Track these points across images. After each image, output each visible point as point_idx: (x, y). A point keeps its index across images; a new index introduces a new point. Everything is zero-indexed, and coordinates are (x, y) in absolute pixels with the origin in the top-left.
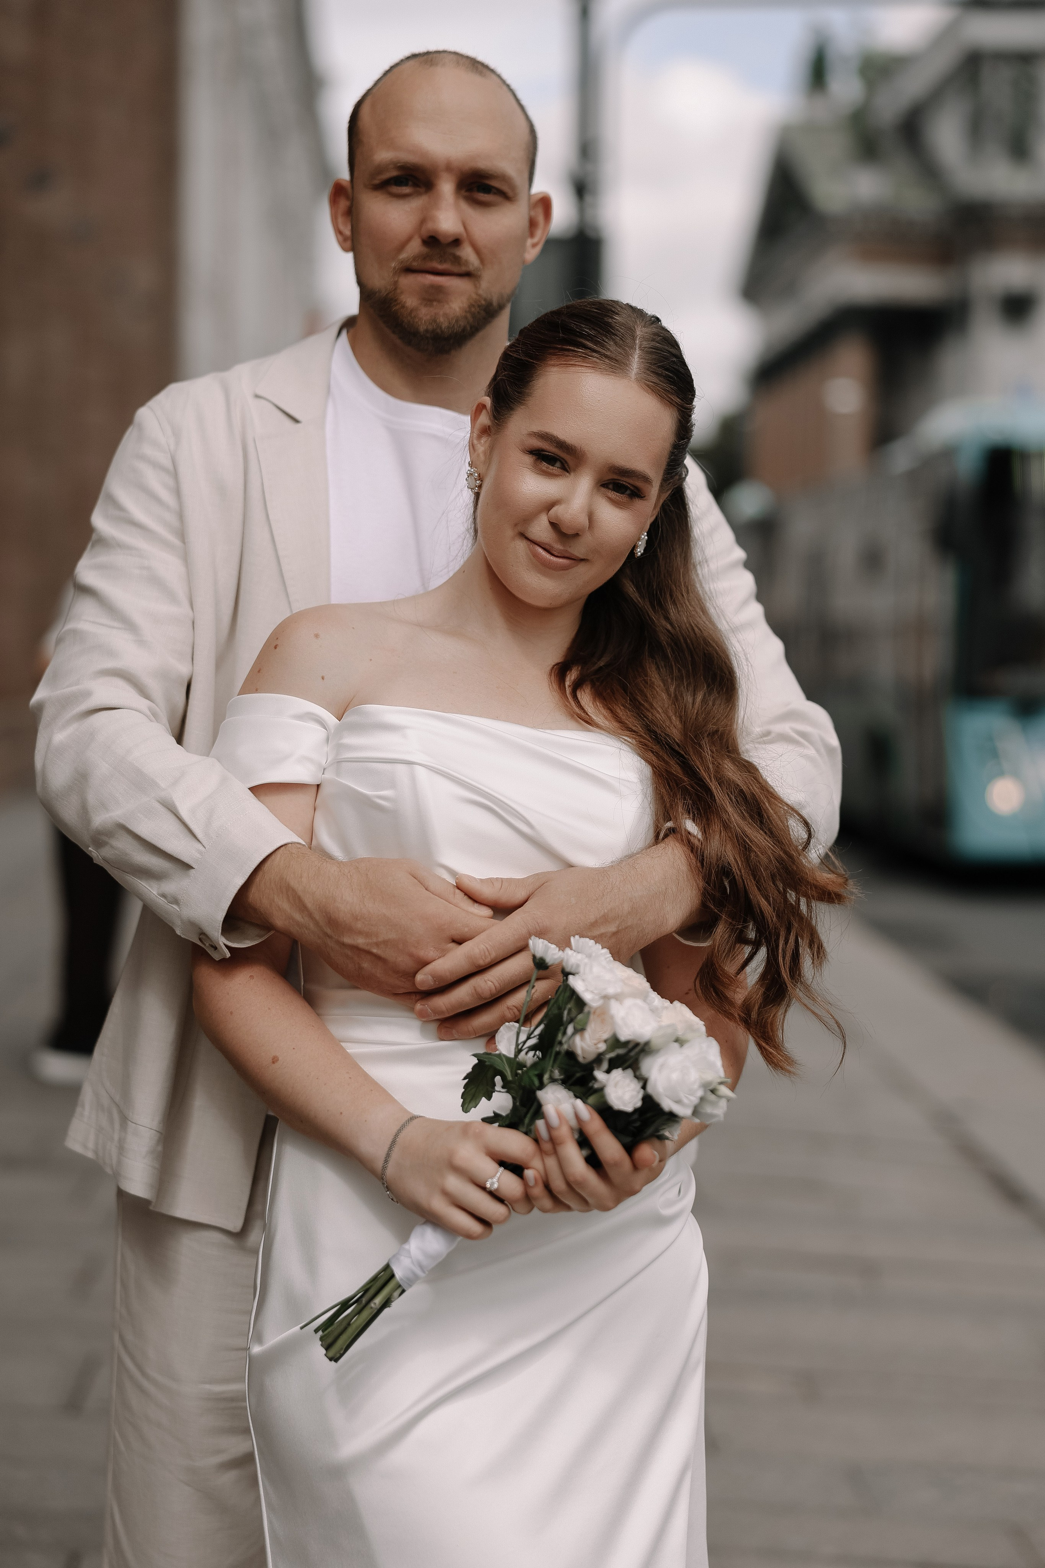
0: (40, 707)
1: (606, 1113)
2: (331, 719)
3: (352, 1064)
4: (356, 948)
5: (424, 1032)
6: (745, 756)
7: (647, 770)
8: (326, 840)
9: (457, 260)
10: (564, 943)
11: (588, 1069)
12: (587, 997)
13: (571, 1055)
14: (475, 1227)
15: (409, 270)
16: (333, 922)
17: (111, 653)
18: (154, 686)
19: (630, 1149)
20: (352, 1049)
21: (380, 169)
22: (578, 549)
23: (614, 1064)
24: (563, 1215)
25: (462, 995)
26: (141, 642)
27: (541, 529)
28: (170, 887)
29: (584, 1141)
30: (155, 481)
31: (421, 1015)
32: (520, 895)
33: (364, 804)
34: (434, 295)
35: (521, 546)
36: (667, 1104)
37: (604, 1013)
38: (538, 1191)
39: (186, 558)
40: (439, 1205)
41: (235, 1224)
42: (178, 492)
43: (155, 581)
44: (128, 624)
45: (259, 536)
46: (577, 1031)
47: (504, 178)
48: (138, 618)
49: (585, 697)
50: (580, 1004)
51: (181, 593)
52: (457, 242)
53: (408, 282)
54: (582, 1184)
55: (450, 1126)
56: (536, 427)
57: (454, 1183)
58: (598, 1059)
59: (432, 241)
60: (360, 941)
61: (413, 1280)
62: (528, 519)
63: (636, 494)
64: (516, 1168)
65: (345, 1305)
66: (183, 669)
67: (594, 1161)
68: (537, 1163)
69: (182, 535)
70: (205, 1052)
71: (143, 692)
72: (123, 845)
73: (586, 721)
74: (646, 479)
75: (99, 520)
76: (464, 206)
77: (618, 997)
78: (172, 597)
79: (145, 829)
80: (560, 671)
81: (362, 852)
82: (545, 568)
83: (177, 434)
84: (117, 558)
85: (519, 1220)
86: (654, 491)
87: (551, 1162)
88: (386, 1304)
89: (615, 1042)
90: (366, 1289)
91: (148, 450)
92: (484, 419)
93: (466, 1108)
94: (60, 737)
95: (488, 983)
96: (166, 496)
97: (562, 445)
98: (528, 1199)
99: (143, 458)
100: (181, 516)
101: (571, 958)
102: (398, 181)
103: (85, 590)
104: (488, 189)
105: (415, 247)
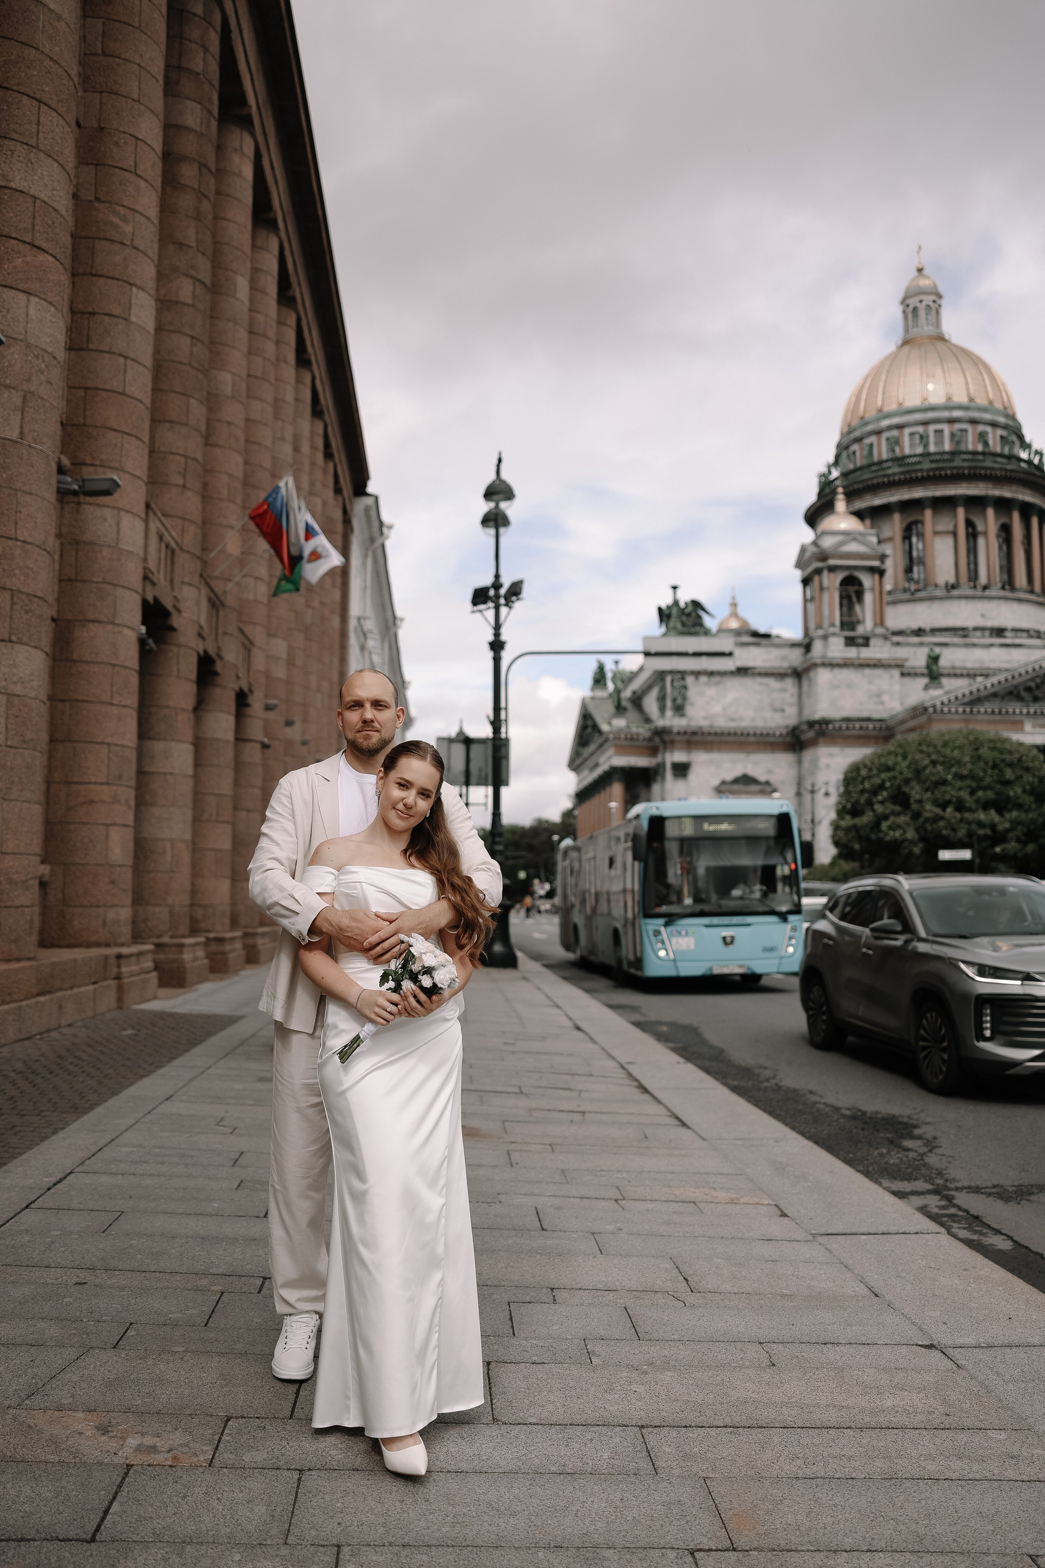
0: (251, 870)
1: (422, 988)
2: (336, 872)
3: (346, 975)
4: (348, 937)
5: (368, 963)
6: (465, 874)
7: (434, 879)
8: (336, 906)
9: (373, 727)
10: (409, 936)
11: (417, 974)
12: (415, 954)
13: (411, 970)
14: (385, 1022)
15: (359, 731)
16: (341, 929)
17: (272, 853)
18: (285, 862)
19: (430, 997)
20: (346, 971)
21: (348, 703)
22: (411, 812)
23: (424, 973)
24: (412, 1018)
25: (378, 949)
26: (281, 849)
27: (400, 806)
28: (291, 920)
29: (415, 997)
30: (285, 801)
31: (367, 957)
32: (395, 917)
33: (348, 895)
34: (367, 738)
35: (393, 811)
36: (440, 985)
37: (420, 958)
38: (403, 1011)
39: (295, 823)
40: (373, 1016)
41: (311, 1031)
42: (292, 804)
43: (286, 831)
44: (277, 844)
45: (317, 815)
46: (413, 964)
47: (385, 702)
48: (280, 842)
49: (413, 859)
50: (413, 956)
51: (294, 835)
52: (372, 721)
53: (358, 735)
54: (416, 1008)
55: (376, 992)
56: (399, 776)
57: (377, 1010)
58: (419, 972)
59: (365, 722)
60: (350, 934)
61: (366, 1038)
62: (397, 803)
63: (429, 797)
64: (396, 1005)
65: (346, 1046)
66: (295, 857)
67: (418, 1002)
68: (402, 1003)
69: (293, 816)
70: (301, 977)
71: (282, 864)
72: (277, 909)
73: (413, 866)
74: (432, 792)
75: (268, 813)
76: (374, 711)
77: (425, 953)
78: (291, 835)
79: (283, 903)
80: (405, 851)
81: (347, 908)
82: (401, 818)
83: (291, 786)
84: (274, 824)
85: (399, 1019)
86: (433, 796)
87: (406, 1003)
88: (358, 1046)
89: (424, 967)
90: (352, 1042)
91: (283, 791)
92: (381, 775)
93: (381, 986)
94: (256, 878)
95: (386, 945)
96: (288, 805)
97: (407, 781)
98: (400, 1013)
99: (281, 793)
100: (293, 811)
101: (412, 941)
102: (354, 706)
103: (265, 834)
104: (381, 706)
105: (360, 724)
